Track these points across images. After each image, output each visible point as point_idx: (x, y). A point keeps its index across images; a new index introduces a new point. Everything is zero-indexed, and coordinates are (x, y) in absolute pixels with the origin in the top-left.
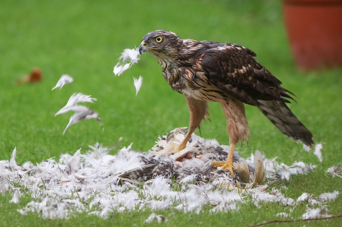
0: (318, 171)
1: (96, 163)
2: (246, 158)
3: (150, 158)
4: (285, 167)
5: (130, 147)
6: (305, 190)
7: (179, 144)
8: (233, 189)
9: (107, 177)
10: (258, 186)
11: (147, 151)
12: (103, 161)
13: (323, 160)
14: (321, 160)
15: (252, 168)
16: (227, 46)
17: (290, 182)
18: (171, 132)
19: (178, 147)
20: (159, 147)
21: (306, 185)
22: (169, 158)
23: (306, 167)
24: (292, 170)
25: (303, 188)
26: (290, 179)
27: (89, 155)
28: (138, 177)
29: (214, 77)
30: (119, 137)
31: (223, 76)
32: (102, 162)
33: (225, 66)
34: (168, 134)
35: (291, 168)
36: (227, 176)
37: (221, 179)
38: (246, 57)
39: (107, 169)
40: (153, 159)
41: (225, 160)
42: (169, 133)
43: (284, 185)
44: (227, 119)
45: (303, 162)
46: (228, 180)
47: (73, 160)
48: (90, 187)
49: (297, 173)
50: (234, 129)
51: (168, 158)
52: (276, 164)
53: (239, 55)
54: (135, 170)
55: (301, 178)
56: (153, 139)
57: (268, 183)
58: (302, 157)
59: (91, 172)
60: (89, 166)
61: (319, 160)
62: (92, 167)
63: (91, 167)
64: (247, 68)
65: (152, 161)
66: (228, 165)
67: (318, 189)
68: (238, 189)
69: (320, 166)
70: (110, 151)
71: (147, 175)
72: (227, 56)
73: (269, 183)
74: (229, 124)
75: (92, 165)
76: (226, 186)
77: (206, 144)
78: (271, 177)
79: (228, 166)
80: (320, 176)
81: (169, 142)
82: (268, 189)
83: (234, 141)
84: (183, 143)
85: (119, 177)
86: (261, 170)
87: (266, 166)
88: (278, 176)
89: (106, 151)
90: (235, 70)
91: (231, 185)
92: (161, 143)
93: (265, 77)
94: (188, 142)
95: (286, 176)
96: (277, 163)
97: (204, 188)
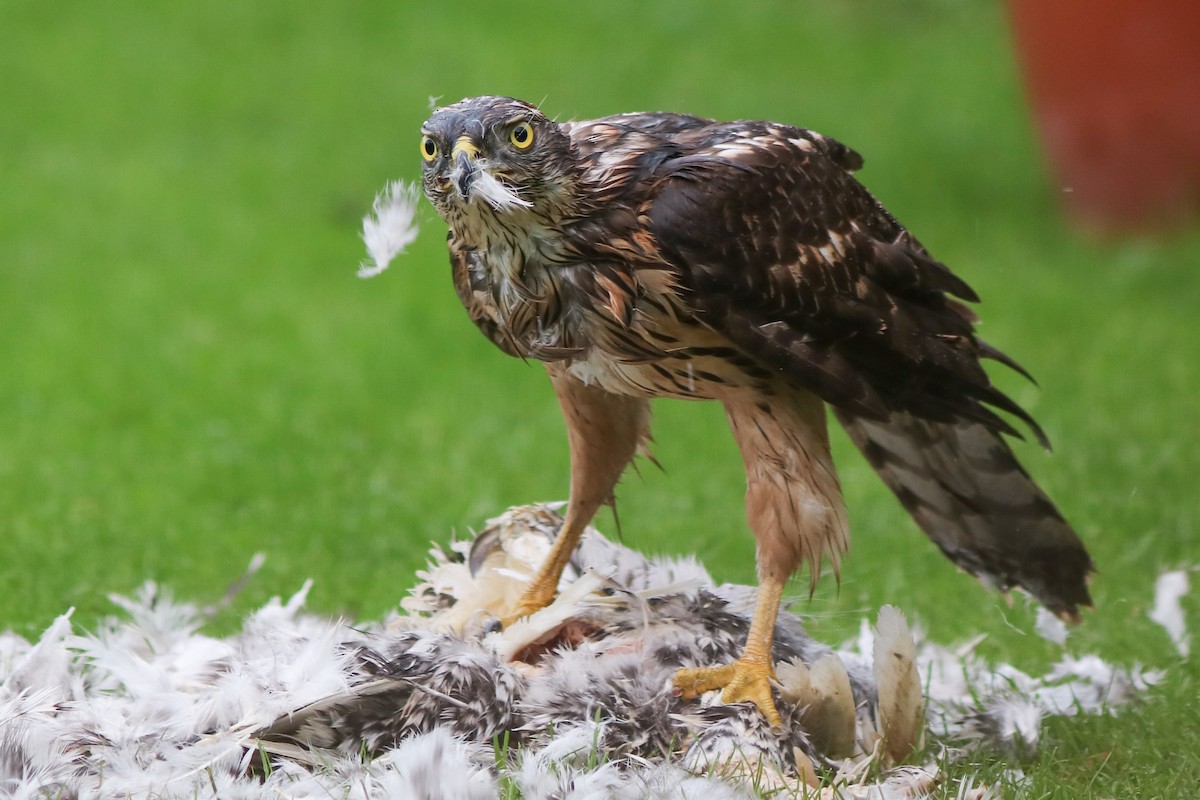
0: (1170, 696)
1: (142, 675)
2: (835, 642)
3: (393, 648)
4: (1018, 684)
5: (299, 599)
6: (1113, 789)
7: (526, 579)
8: (778, 786)
9: (195, 739)
10: (893, 774)
11: (378, 615)
12: (179, 663)
13: (1192, 648)
14: (1183, 649)
15: (867, 688)
16: (751, 137)
17: (1040, 752)
18: (491, 523)
19: (523, 598)
20: (433, 594)
21: (1117, 766)
22: (481, 646)
23: (1115, 679)
24: (1051, 697)
25: (1101, 779)
26: (1041, 737)
27: (110, 637)
28: (338, 738)
29: (709, 286)
30: (250, 552)
31: (750, 281)
32: (172, 670)
33: (756, 235)
34: (475, 535)
35: (1046, 684)
36: (751, 731)
37: (724, 745)
38: (839, 182)
39: (196, 701)
40: (409, 651)
41: (736, 656)
42: (482, 532)
43: (1012, 767)
44: (748, 467)
45: (1102, 656)
46: (755, 745)
47: (39, 662)
48: (120, 789)
49: (1075, 711)
50: (778, 514)
51: (478, 650)
52: (977, 670)
53: (808, 177)
54: (322, 707)
55: (1093, 731)
56: (408, 561)
57: (941, 756)
58: (1095, 636)
59: (124, 720)
60: (112, 691)
61: (1173, 648)
62: (127, 694)
63: (121, 696)
64: (848, 237)
65: (401, 666)
66: (751, 679)
67: (1173, 783)
68: (801, 789)
69: (1181, 673)
70: (208, 618)
71: (377, 728)
72: (762, 186)
73: (947, 757)
74: (756, 487)
75: (125, 682)
76: (748, 772)
77: (650, 579)
78: (953, 729)
79: (749, 683)
80: (1178, 723)
81: (483, 572)
82: (939, 787)
83: (776, 570)
84: (544, 578)
85: (253, 736)
86: (906, 695)
87: (929, 678)
88: (987, 725)
89: (192, 620)
90: (801, 249)
91: (769, 770)
92: (446, 576)
93: (918, 277)
94: (568, 572)
95: (1022, 721)
96: (981, 662)
97: (647, 784)
